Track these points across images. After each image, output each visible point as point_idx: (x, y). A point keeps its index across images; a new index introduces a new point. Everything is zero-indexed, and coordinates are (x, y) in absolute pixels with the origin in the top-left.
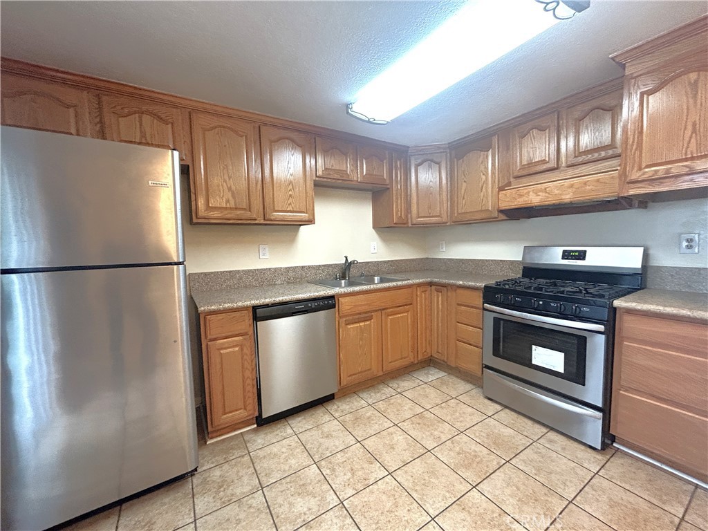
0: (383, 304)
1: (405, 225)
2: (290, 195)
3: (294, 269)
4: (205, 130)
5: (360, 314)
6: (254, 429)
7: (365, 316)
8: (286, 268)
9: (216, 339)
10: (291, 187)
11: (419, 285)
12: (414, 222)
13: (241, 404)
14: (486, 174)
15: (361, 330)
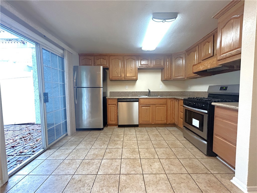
0: (154, 103)
1: (170, 80)
2: (131, 73)
3: (134, 92)
4: (112, 60)
5: (146, 105)
6: (117, 127)
7: (148, 105)
8: (132, 92)
9: (110, 105)
10: (131, 70)
11: (170, 99)
12: (173, 78)
13: (114, 120)
14: (195, 60)
15: (147, 109)
